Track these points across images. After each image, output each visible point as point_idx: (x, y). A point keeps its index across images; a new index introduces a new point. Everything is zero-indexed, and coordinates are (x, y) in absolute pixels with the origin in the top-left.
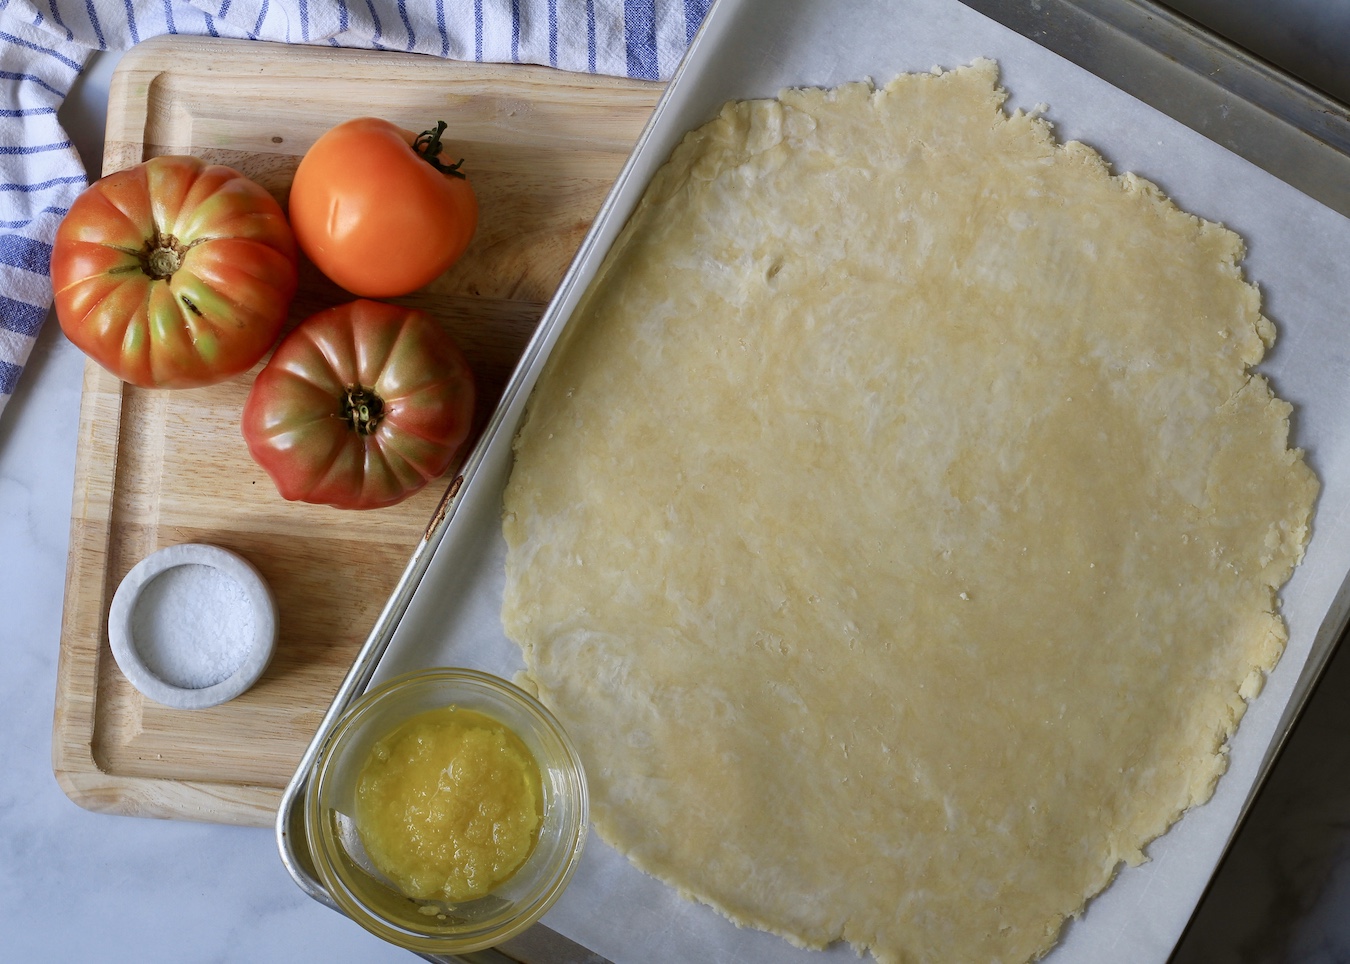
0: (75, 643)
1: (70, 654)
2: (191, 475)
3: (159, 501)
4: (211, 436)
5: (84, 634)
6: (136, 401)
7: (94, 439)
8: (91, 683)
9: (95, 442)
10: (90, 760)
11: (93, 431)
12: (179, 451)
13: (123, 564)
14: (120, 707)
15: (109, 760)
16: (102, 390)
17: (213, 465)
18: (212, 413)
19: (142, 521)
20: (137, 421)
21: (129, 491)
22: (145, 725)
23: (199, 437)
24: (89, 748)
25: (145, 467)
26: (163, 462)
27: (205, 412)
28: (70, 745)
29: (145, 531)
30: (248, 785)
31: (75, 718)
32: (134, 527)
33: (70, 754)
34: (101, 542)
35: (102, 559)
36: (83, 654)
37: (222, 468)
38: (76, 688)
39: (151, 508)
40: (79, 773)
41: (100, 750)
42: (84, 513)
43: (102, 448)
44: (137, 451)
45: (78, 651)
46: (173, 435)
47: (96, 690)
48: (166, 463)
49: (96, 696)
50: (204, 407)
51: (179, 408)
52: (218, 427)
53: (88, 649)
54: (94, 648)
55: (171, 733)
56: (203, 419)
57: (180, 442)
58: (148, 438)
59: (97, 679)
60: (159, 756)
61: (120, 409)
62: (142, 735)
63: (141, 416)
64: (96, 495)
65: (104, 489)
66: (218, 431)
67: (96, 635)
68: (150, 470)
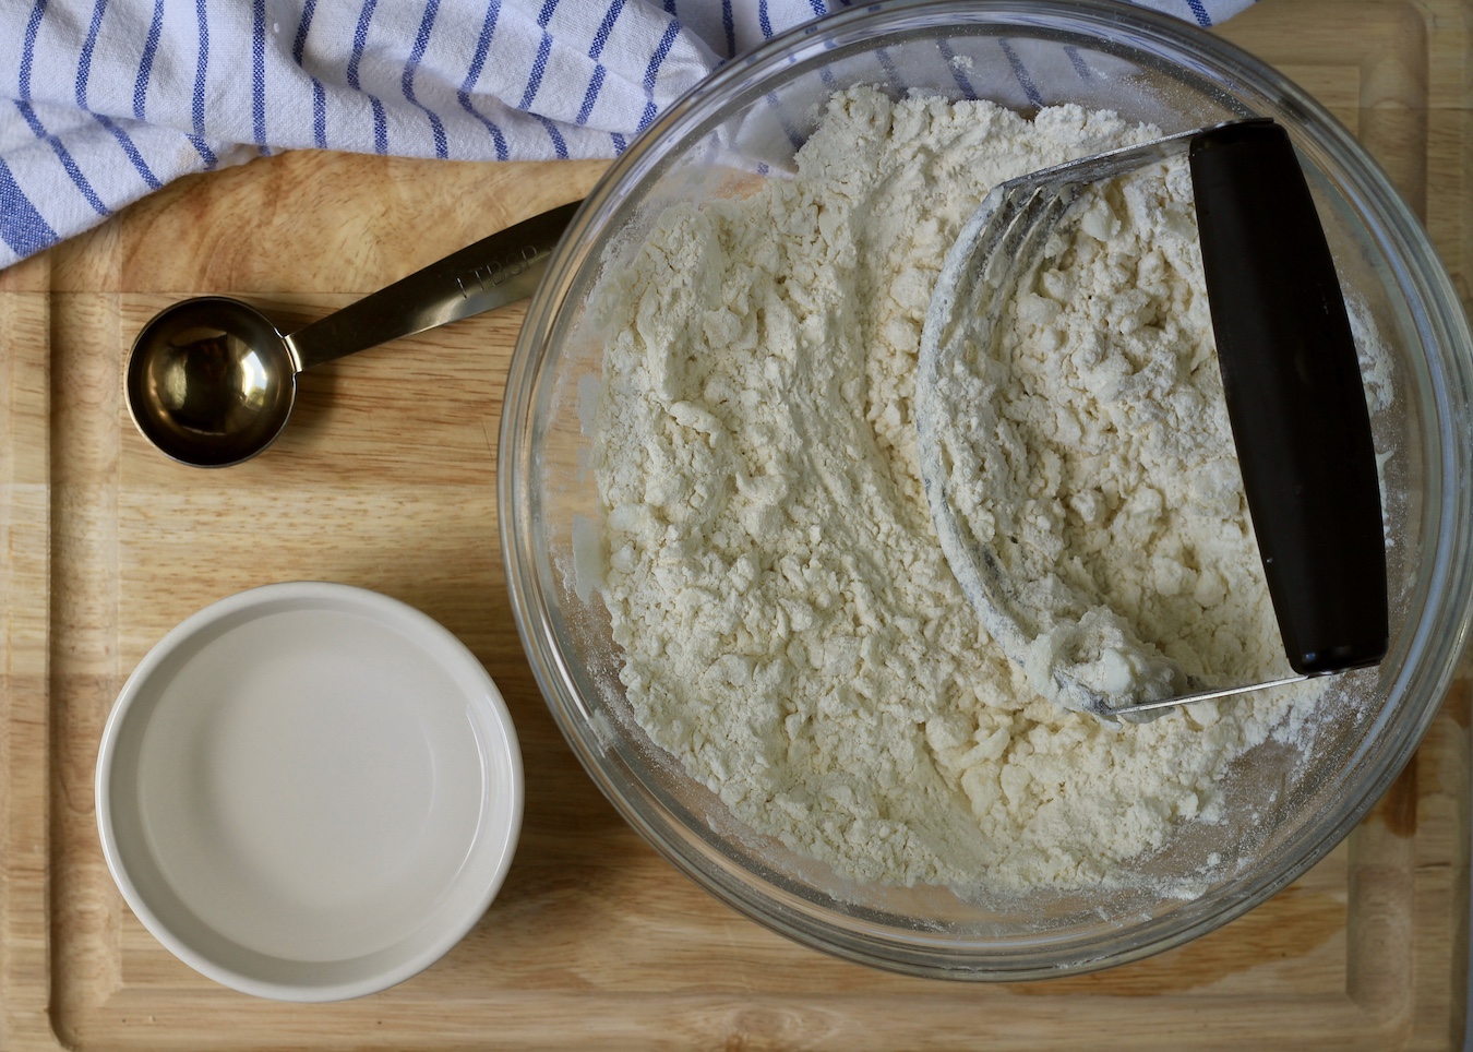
0: (11, 862)
1: (5, 878)
2: (163, 597)
3: (121, 639)
4: (188, 537)
5: (25, 847)
6: (72, 491)
7: (14, 553)
8: (41, 919)
9: (16, 559)
10: (48, 1034)
11: (11, 542)
12: (143, 562)
13: (74, 737)
14: (87, 950)
15: (76, 1031)
16: (19, 479)
17: (195, 580)
18: (187, 502)
19: (97, 669)
20: (75, 520)
21: (72, 627)
22: (126, 977)
23: (171, 539)
24: (46, 1017)
25: (93, 589)
26: (120, 582)
27: (177, 500)
28: (16, 1015)
29: (103, 685)
31: (20, 974)
32: (85, 680)
34: (37, 707)
35: (41, 733)
36: (26, 878)
37: (210, 583)
38: (19, 929)
39: (107, 650)
41: (58, 1013)
42: (8, 667)
43: (28, 567)
44: (79, 566)
45: (16, 873)
46: (133, 540)
47: (49, 931)
48: (126, 582)
49: (48, 939)
50: (176, 493)
51: (137, 498)
52: (199, 523)
53: (32, 870)
54: (42, 867)
55: (166, 985)
56: (175, 511)
57: (143, 549)
58: (95, 545)
59: (48, 912)
60: (151, 1018)
61: (49, 506)
62: (123, 990)
63: (80, 511)
64: (23, 637)
65: (35, 629)
66: (199, 527)
67: (42, 848)
68: (102, 593)
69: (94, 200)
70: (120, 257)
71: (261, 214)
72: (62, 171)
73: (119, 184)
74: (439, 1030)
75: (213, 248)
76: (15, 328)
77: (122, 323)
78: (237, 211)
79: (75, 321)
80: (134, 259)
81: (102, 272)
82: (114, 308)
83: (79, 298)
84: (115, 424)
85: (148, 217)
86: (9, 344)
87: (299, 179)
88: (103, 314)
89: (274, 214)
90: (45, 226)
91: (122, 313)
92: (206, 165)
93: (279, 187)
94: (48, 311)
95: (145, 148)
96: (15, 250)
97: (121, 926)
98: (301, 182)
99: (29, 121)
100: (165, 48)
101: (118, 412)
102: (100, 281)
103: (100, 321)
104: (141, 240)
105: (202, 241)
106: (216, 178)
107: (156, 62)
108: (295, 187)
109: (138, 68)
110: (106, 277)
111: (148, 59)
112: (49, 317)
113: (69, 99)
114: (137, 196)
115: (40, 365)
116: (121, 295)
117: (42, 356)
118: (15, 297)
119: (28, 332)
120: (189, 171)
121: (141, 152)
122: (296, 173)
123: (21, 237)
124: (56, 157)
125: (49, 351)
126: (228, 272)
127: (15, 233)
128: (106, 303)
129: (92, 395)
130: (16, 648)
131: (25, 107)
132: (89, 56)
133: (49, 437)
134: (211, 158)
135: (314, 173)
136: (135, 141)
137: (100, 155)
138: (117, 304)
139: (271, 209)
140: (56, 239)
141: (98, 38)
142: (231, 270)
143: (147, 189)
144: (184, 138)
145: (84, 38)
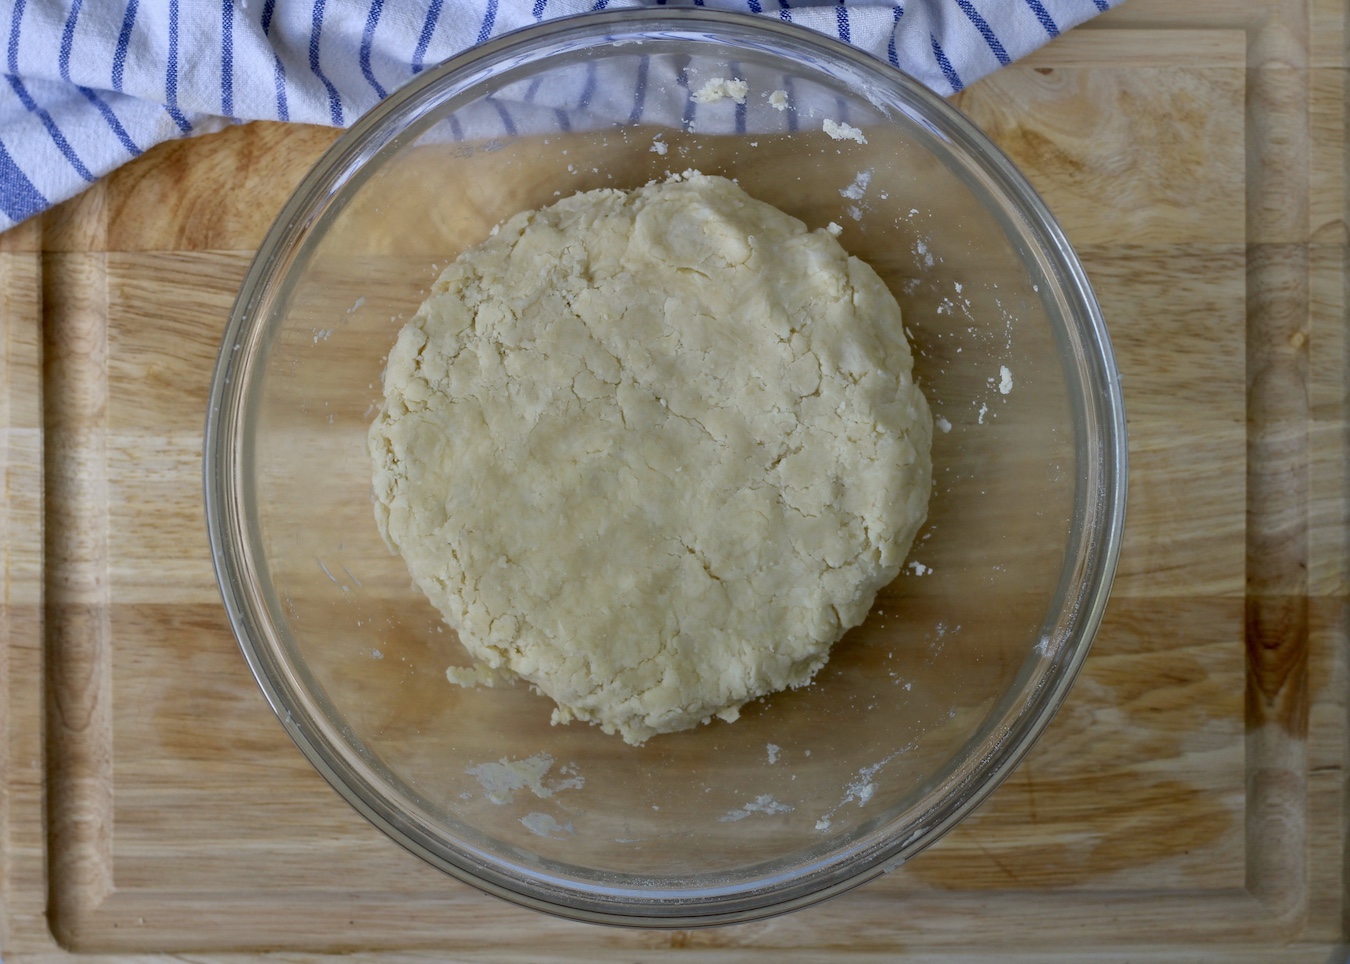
0: (11, 777)
1: (6, 792)
2: (148, 531)
3: (109, 570)
4: (171, 475)
5: (23, 763)
6: (63, 434)
7: (11, 493)
8: (38, 829)
9: (13, 498)
10: (46, 935)
11: (8, 482)
12: (129, 499)
14: (82, 858)
15: (72, 932)
16: (14, 424)
17: (177, 515)
18: (169, 443)
19: (89, 598)
20: (68, 462)
21: (65, 559)
22: (118, 882)
23: (155, 477)
24: (44, 920)
25: (84, 524)
26: (108, 517)
27: (160, 442)
28: (17, 917)
29: (94, 613)
30: (267, 951)
31: (21, 881)
32: (76, 609)
33: (19, 930)
34: (33, 633)
35: (37, 658)
36: (24, 791)
38: (18, 838)
39: (98, 580)
40: (33, 954)
41: (58, 917)
42: (7, 597)
43: (24, 505)
44: (72, 504)
45: (16, 787)
46: (119, 478)
47: (46, 839)
48: (113, 518)
49: (46, 847)
50: (158, 435)
51: (123, 440)
52: (180, 462)
53: (30, 784)
54: (38, 781)
55: (154, 889)
56: (158, 452)
57: (129, 487)
58: (86, 484)
59: (45, 823)
60: (141, 921)
61: (43, 448)
62: (116, 894)
63: (72, 454)
64: (20, 570)
65: (31, 562)
66: (180, 467)
67: (39, 763)
68: (93, 528)
69: (80, 168)
70: (106, 219)
71: (235, 177)
72: (50, 142)
73: (102, 151)
74: (406, 928)
75: (191, 209)
76: (11, 285)
77: (108, 279)
78: (213, 175)
79: (67, 279)
80: (118, 221)
81: (90, 233)
82: (101, 265)
83: (69, 257)
84: (103, 372)
85: (131, 181)
86: (5, 300)
87: (269, 145)
88: (91, 272)
89: (246, 178)
90: (36, 194)
91: (108, 270)
92: (182, 133)
93: (251, 153)
94: (40, 268)
95: (126, 118)
96: (10, 216)
97: (112, 835)
98: (270, 148)
99: (21, 96)
100: (141, 24)
101: (105, 362)
102: (88, 241)
103: (88, 278)
104: (125, 202)
105: (181, 203)
106: (194, 145)
107: (133, 37)
108: (265, 153)
109: (117, 42)
110: (94, 237)
111: (126, 35)
112: (41, 275)
113: (53, 72)
114: (120, 163)
115: (33, 319)
116: (107, 254)
117: (34, 310)
118: (10, 257)
119: (22, 289)
120: (167, 139)
121: (123, 123)
122: (267, 140)
123: (14, 204)
124: (45, 130)
125: (41, 306)
126: (204, 232)
127: (8, 200)
128: (94, 262)
129: (82, 347)
130: (14, 579)
131: (16, 82)
132: (71, 31)
133: (42, 384)
134: (186, 126)
135: (283, 139)
136: (117, 113)
137: (85, 127)
138: (103, 262)
139: (243, 173)
140: (47, 204)
141: (80, 15)
142: (208, 229)
143: (129, 156)
144: (162, 109)
145: (67, 15)
